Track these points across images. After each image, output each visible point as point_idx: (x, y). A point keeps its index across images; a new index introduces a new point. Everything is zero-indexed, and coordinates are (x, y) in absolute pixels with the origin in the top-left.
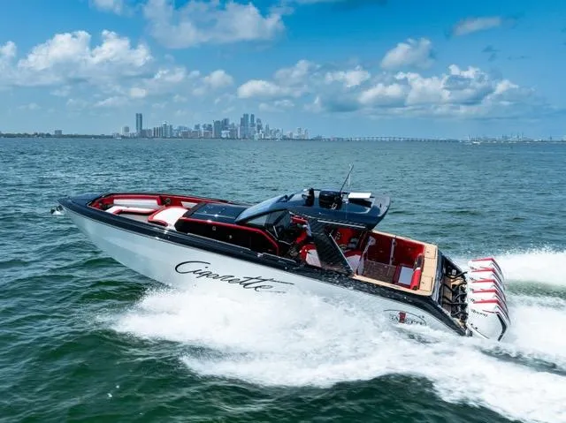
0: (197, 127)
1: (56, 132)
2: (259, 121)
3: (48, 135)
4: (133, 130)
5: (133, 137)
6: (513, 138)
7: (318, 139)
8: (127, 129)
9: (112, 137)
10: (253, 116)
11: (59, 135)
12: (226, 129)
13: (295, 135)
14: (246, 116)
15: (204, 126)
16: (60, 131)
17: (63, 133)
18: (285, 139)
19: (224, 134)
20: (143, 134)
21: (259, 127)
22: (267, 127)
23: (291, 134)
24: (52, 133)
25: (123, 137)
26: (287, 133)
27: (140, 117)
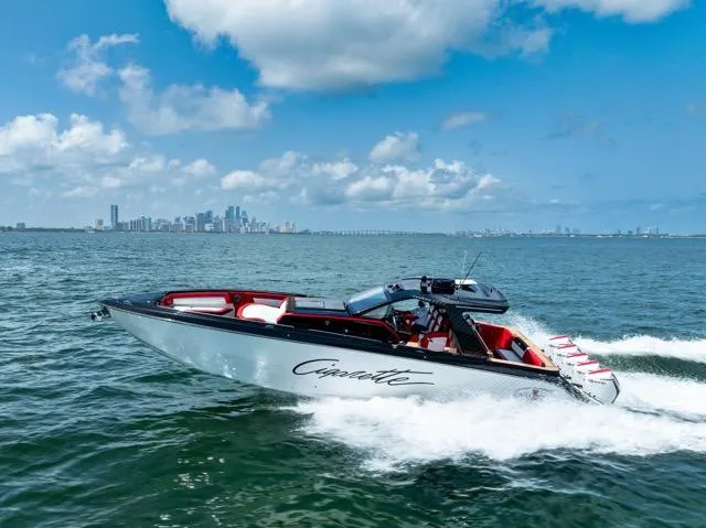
0: (178, 220)
1: (18, 225)
2: (244, 213)
3: (10, 229)
4: (108, 223)
5: (108, 231)
6: (496, 232)
7: (306, 233)
8: (100, 222)
9: (83, 231)
10: (238, 208)
11: (22, 228)
12: (210, 222)
13: (283, 229)
14: (231, 208)
15: (185, 219)
16: (23, 224)
17: (27, 226)
18: (271, 232)
19: (208, 227)
20: (119, 227)
21: (245, 220)
22: (254, 220)
23: (278, 228)
24: (15, 226)
25: (95, 230)
26: (274, 227)
27: (115, 209)
